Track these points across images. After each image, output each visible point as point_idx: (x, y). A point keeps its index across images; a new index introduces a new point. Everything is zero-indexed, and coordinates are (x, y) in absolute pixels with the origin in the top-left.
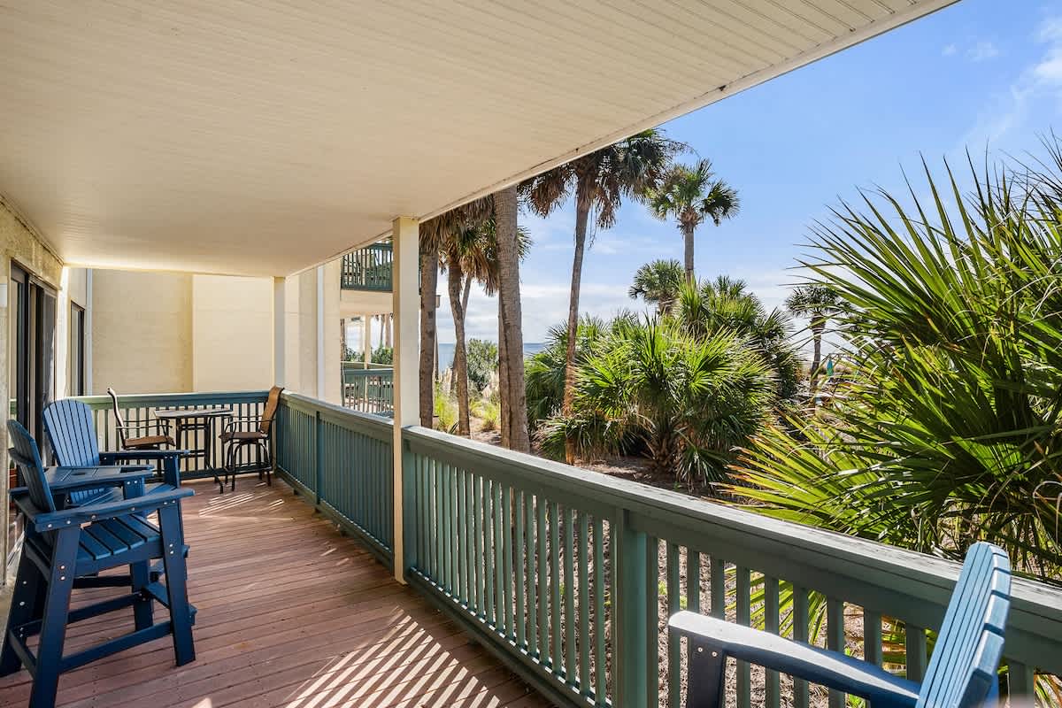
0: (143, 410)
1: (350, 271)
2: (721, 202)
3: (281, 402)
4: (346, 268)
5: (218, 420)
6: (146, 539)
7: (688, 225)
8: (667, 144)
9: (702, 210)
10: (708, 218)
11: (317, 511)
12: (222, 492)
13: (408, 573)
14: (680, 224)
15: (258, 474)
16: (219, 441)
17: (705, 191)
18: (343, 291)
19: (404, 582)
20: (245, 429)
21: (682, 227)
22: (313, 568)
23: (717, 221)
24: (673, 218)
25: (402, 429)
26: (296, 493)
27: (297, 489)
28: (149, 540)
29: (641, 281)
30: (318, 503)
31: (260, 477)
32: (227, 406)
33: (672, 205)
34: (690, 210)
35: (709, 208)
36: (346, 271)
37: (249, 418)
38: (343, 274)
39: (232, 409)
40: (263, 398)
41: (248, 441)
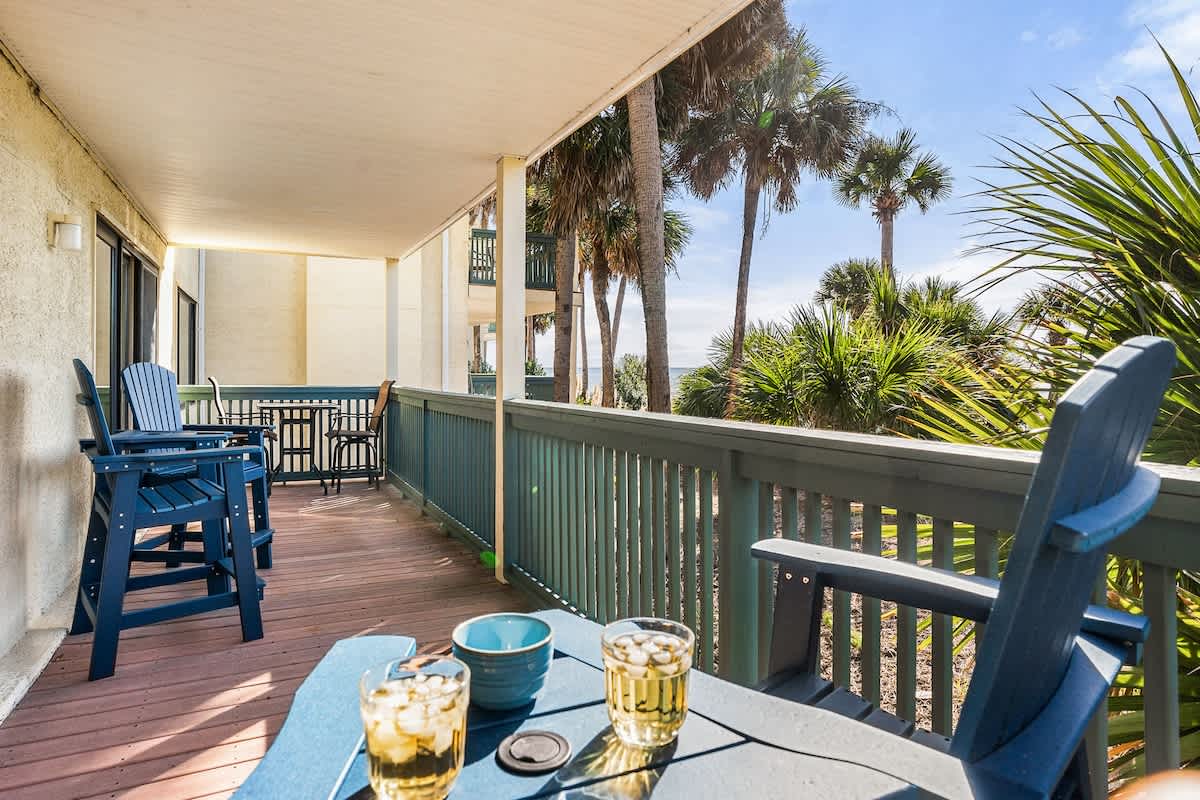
0: (246, 403)
1: (480, 265)
2: (928, 183)
3: (392, 399)
4: (475, 261)
6: (209, 498)
7: (886, 211)
8: (857, 105)
9: (904, 193)
10: (912, 204)
11: (424, 514)
12: (326, 493)
13: (509, 570)
14: (877, 210)
15: (367, 479)
16: (325, 439)
17: (908, 169)
18: (473, 287)
19: (504, 581)
20: (354, 428)
21: (878, 214)
23: (923, 207)
24: (867, 205)
25: (504, 402)
26: (405, 497)
27: (406, 493)
28: (213, 498)
29: (828, 285)
30: (425, 503)
31: (370, 482)
32: (335, 402)
33: (866, 189)
34: (888, 192)
35: (913, 190)
36: (475, 265)
37: (358, 414)
38: (472, 269)
39: (339, 403)
40: (373, 394)
41: (360, 439)
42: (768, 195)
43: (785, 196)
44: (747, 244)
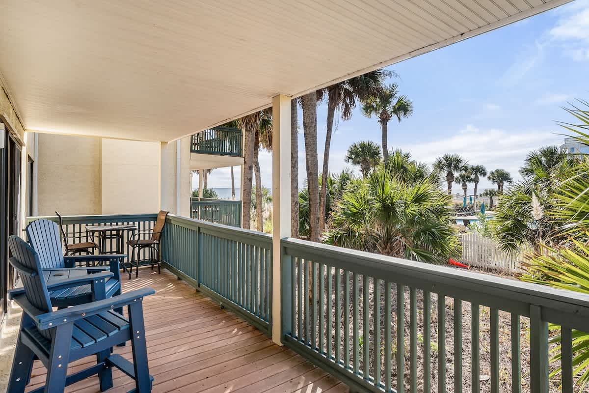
1: (196, 142)
2: (403, 108)
3: (167, 221)
4: (194, 140)
5: (125, 232)
6: (119, 329)
7: (384, 120)
8: (381, 71)
9: (392, 112)
10: (395, 116)
11: (198, 291)
12: (130, 278)
13: (284, 338)
14: (380, 120)
15: (151, 266)
17: (394, 101)
18: (192, 154)
19: (281, 344)
20: (142, 238)
21: (381, 122)
22: (212, 334)
23: (399, 119)
24: (375, 117)
25: (281, 240)
26: (179, 279)
27: (180, 277)
28: (121, 329)
29: (351, 152)
30: (199, 286)
31: (152, 268)
33: (375, 110)
34: (385, 112)
35: (396, 111)
36: (193, 142)
37: (144, 230)
38: (192, 144)
39: (134, 224)
40: (154, 218)
41: (144, 246)
42: (339, 111)
43: (347, 112)
44: (329, 135)
